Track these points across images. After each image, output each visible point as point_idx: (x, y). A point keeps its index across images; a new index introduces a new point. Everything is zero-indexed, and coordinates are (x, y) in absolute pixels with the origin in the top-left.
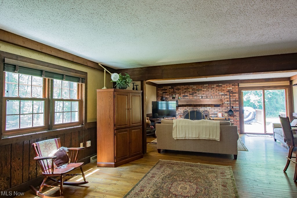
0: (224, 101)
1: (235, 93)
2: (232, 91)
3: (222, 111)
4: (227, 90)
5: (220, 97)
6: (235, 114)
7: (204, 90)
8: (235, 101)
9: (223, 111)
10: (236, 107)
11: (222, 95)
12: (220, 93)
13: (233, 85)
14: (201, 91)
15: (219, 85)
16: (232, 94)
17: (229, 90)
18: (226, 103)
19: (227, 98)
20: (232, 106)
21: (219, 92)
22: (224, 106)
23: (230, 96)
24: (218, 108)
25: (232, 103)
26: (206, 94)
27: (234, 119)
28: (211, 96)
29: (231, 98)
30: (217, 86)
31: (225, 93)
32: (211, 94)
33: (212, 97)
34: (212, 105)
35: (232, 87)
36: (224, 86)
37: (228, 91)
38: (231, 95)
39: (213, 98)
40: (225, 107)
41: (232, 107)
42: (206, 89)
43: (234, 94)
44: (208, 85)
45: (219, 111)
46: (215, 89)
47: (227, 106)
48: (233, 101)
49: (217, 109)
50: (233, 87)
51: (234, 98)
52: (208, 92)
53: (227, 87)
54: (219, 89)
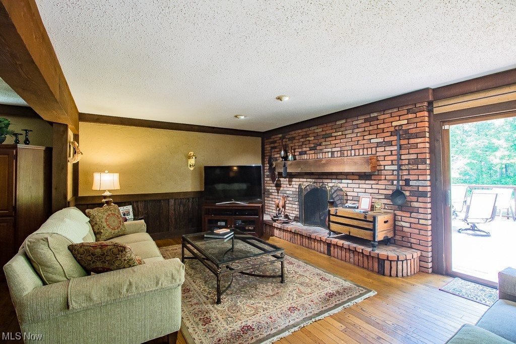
0: (382, 163)
1: (416, 136)
2: (406, 131)
3: (376, 191)
4: (392, 129)
5: (374, 152)
6: (415, 204)
7: (336, 134)
8: (417, 162)
9: (381, 192)
10: (418, 183)
11: (378, 145)
12: (372, 141)
13: (409, 112)
14: (330, 139)
15: (372, 115)
16: (405, 142)
17: (397, 128)
18: (389, 168)
19: (392, 155)
20: (405, 177)
21: (370, 137)
22: (383, 177)
23: (401, 147)
24: (367, 182)
25: (407, 167)
26: (341, 145)
27: (412, 220)
28: (352, 149)
29: (403, 152)
30: (366, 121)
31: (387, 139)
32: (351, 144)
33: (353, 152)
34: (353, 174)
35: (406, 117)
36: (382, 117)
37: (395, 132)
38: (403, 142)
39: (355, 155)
40: (386, 183)
41: (407, 182)
42: (340, 133)
43: (412, 141)
44: (344, 121)
45: (371, 191)
46: (360, 130)
47: (392, 177)
48: (409, 164)
49: (365, 186)
50: (410, 116)
51: (412, 151)
52: (345, 140)
53: (392, 119)
54: (371, 128)
